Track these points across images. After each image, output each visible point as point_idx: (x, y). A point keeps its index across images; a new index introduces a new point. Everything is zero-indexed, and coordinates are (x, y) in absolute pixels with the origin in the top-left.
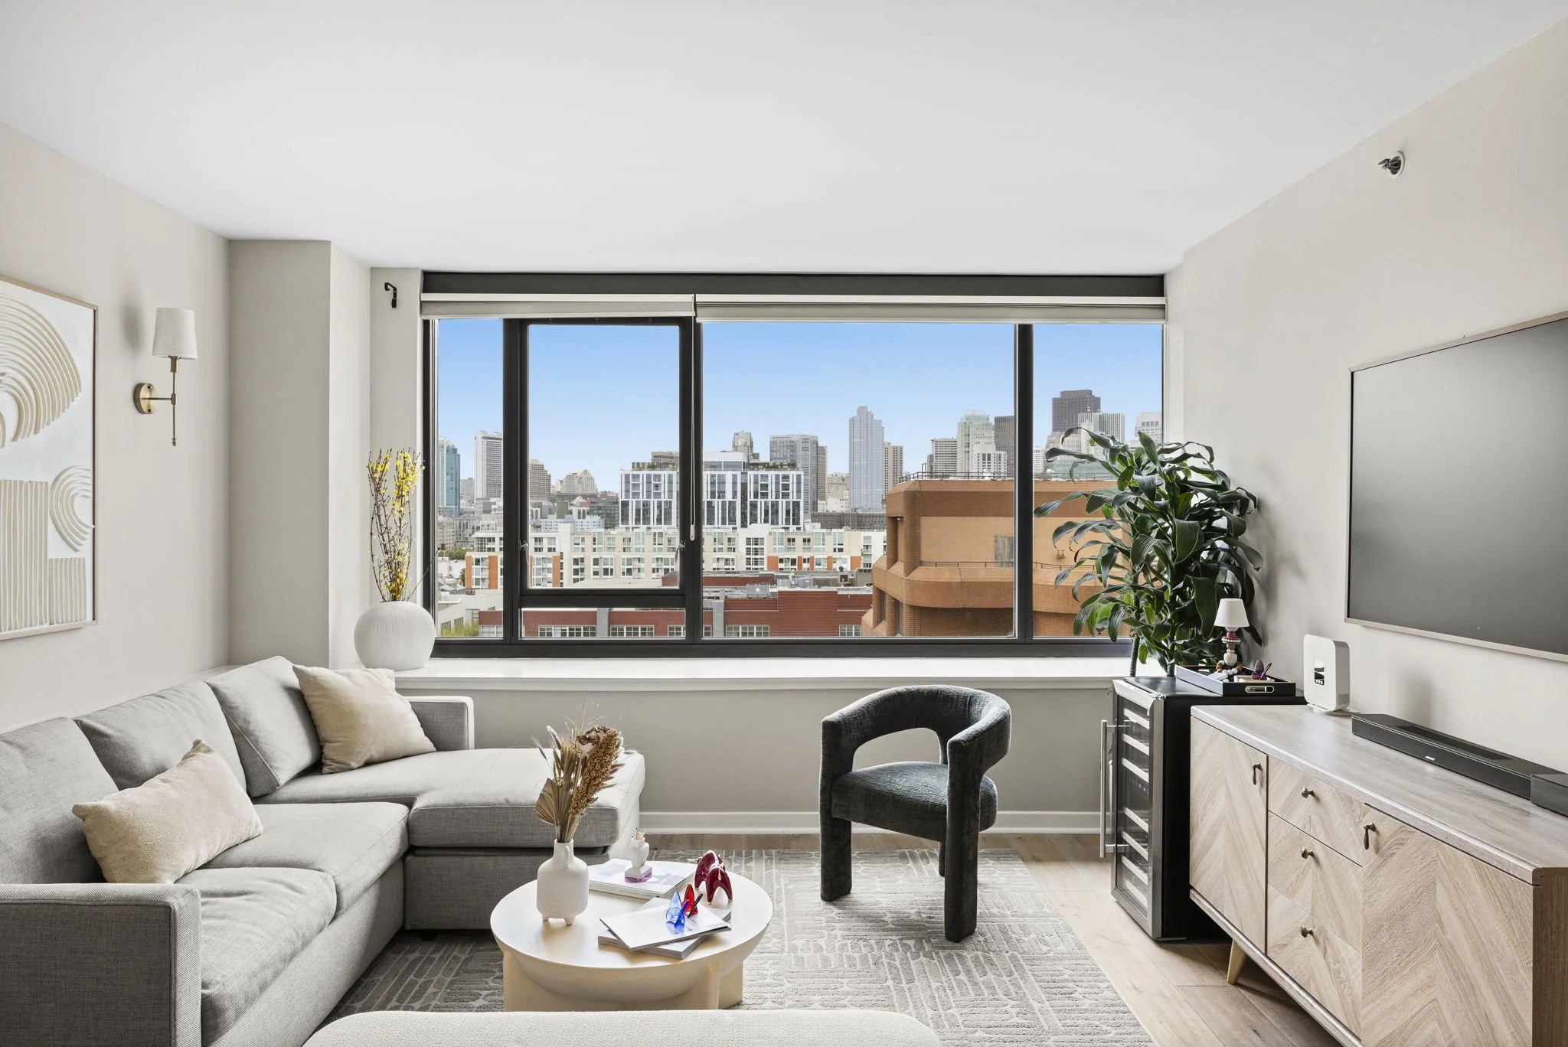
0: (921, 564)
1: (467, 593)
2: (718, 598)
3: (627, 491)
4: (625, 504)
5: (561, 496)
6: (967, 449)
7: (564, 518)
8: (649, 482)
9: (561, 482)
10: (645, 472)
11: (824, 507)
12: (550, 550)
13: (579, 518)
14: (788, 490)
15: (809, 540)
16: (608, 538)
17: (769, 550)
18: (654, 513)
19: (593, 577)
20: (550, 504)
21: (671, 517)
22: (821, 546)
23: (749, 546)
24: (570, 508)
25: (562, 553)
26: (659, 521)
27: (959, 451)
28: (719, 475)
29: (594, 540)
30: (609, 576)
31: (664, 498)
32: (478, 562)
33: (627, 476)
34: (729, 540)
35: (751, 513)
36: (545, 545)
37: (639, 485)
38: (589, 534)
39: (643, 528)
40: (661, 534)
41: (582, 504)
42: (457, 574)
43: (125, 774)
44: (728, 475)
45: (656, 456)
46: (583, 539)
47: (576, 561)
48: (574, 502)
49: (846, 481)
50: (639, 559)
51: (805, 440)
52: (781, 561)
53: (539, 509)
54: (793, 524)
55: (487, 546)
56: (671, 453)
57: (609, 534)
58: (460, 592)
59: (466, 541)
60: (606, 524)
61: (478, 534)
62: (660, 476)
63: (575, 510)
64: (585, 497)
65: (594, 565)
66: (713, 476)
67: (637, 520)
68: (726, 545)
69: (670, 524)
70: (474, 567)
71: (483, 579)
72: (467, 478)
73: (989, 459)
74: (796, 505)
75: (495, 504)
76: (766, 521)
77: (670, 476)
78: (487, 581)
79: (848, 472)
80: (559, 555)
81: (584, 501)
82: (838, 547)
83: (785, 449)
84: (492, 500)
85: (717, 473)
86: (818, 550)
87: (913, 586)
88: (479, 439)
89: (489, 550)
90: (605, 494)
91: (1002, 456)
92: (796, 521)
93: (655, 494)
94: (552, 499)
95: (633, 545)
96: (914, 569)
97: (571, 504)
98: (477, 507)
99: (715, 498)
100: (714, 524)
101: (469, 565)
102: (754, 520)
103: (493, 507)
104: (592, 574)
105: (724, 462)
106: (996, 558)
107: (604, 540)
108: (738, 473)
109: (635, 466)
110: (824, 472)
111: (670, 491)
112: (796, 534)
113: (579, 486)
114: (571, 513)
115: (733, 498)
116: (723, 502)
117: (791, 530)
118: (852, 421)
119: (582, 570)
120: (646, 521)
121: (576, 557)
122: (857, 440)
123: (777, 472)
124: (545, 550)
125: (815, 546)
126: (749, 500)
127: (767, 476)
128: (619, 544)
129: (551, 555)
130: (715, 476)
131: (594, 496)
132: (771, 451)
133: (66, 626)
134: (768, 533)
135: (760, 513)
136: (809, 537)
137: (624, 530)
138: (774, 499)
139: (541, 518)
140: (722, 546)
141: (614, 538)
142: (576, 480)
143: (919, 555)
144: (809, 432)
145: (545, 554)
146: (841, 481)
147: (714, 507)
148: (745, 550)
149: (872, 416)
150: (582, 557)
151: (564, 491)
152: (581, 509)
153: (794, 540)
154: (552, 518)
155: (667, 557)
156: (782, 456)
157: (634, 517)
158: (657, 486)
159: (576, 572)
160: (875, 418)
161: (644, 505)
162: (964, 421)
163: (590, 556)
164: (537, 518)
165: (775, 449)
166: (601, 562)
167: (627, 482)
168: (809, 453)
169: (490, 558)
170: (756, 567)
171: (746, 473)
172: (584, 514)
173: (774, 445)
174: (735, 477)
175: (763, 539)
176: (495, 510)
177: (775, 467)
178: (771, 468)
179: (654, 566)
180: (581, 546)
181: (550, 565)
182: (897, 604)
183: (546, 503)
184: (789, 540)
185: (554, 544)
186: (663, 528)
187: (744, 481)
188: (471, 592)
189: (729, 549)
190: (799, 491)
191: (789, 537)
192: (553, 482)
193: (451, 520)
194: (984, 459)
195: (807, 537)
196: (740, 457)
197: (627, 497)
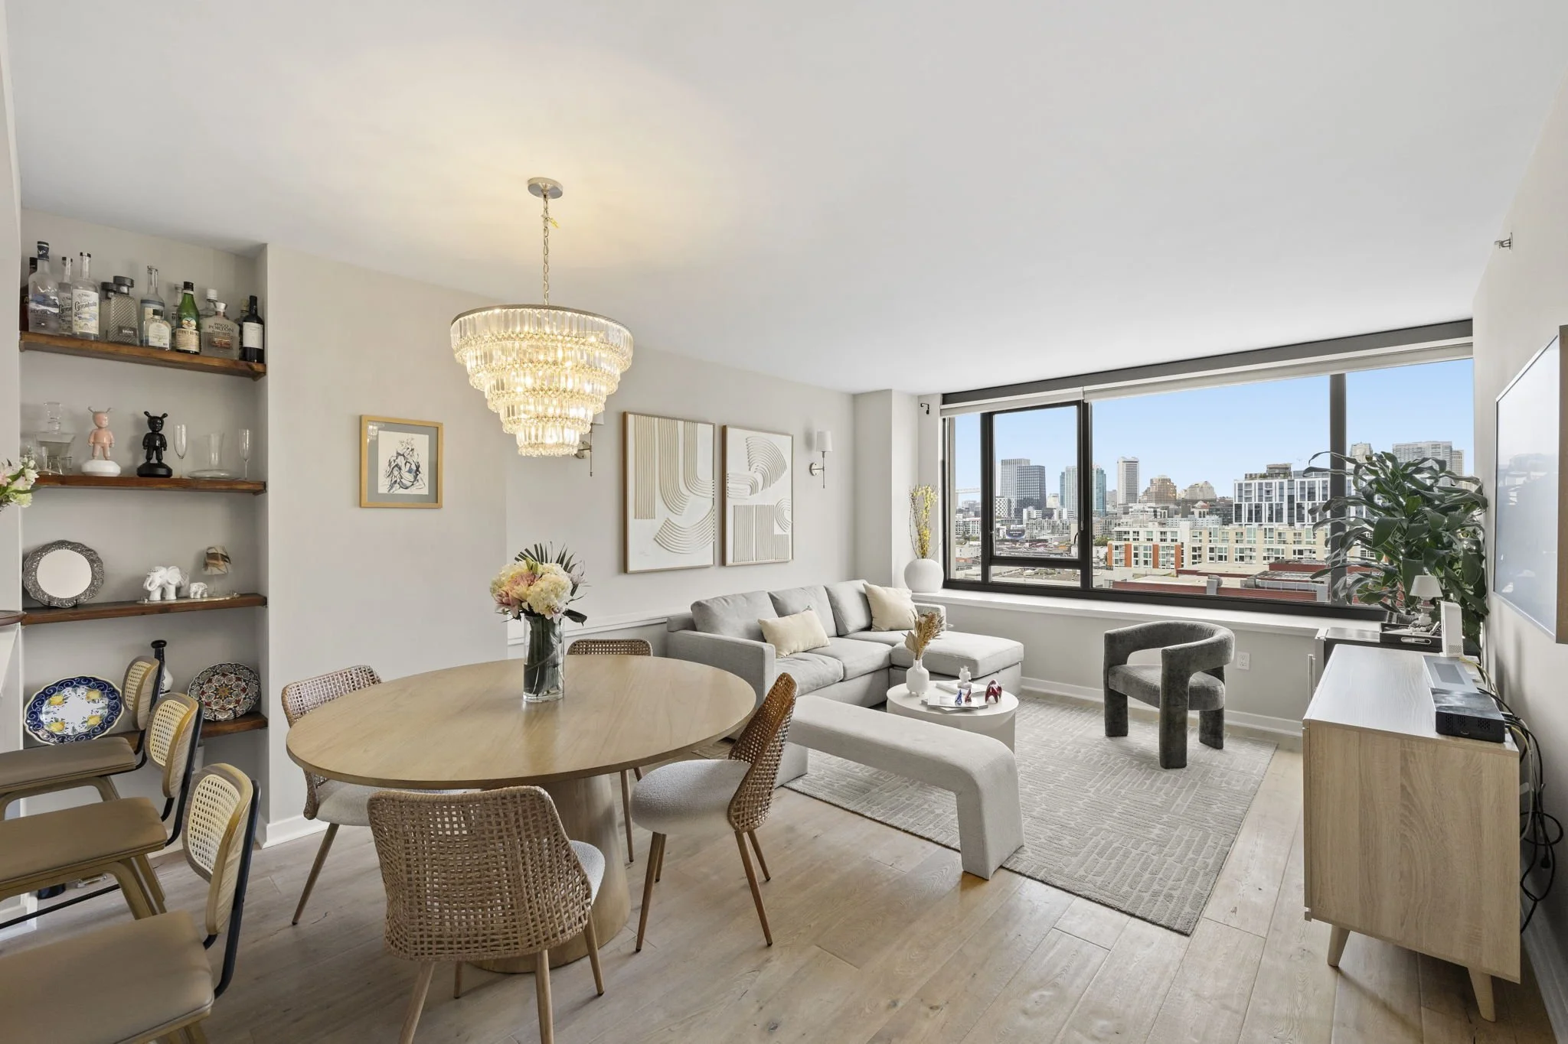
1: (1107, 569)
2: (1322, 582)
3: (1240, 496)
4: (1239, 507)
5: (1185, 501)
7: (1187, 517)
8: (1260, 489)
9: (1186, 491)
10: (1257, 481)
12: (1172, 540)
13: (1200, 517)
16: (1223, 533)
18: (1265, 514)
19: (1209, 561)
20: (1176, 507)
21: (1282, 516)
24: (1192, 510)
25: (1182, 543)
26: (1270, 519)
28: (1309, 482)
29: (1210, 533)
30: (1224, 561)
31: (1275, 501)
32: (1117, 548)
33: (1240, 485)
36: (1169, 537)
37: (1251, 491)
38: (1206, 529)
39: (1255, 525)
40: (1271, 530)
41: (1203, 507)
42: (1102, 556)
43: (781, 612)
45: (1270, 468)
46: (1200, 533)
47: (1194, 549)
48: (1196, 505)
50: (1251, 549)
51: (1436, 445)
53: (1166, 511)
55: (1124, 537)
56: (1286, 465)
57: (1224, 529)
58: (1102, 568)
59: (1110, 533)
60: (1223, 522)
61: (1118, 529)
62: (1271, 483)
63: (1196, 512)
64: (1205, 501)
65: (1210, 552)
67: (1250, 519)
69: (1282, 521)
70: (1114, 551)
71: (1121, 560)
72: (1111, 490)
75: (1131, 507)
77: (1281, 484)
78: (1124, 562)
80: (1180, 544)
81: (1205, 504)
84: (1130, 505)
88: (1121, 463)
89: (1125, 539)
90: (1223, 499)
93: (1267, 498)
94: (1178, 503)
95: (1245, 538)
97: (1193, 507)
98: (1119, 510)
101: (1110, 550)
103: (1130, 510)
104: (1208, 558)
107: (1219, 533)
109: (1248, 477)
111: (1281, 496)
113: (1201, 494)
114: (1193, 513)
119: (1200, 556)
120: (1258, 519)
121: (1194, 546)
124: (1169, 540)
128: (1232, 537)
129: (1174, 544)
130: (1305, 482)
131: (1214, 500)
133: (782, 560)
137: (1237, 527)
139: (1168, 517)
141: (1227, 533)
142: (1198, 490)
145: (1169, 543)
150: (1200, 546)
151: (1188, 498)
152: (1202, 510)
154: (1178, 518)
155: (1278, 548)
157: (1247, 516)
158: (1268, 492)
159: (1194, 557)
161: (1256, 507)
163: (1206, 546)
164: (1164, 517)
166: (1216, 550)
167: (1240, 490)
169: (1126, 545)
172: (1204, 514)
176: (1132, 512)
179: (1265, 554)
180: (1198, 538)
181: (1173, 552)
183: (1172, 506)
185: (1176, 536)
186: (1275, 525)
188: (1110, 568)
192: (1178, 492)
193: (1099, 519)
197: (1240, 500)
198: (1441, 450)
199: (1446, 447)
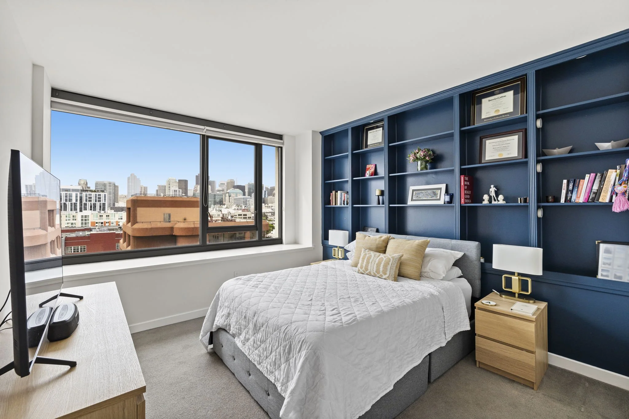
0: (137, 222)
2: (62, 237)
6: (169, 188)
11: (117, 205)
14: (101, 199)
15: (109, 216)
17: (91, 219)
22: (114, 218)
23: (82, 218)
27: (166, 189)
34: (73, 216)
35: (84, 207)
44: (74, 194)
49: (127, 197)
51: (110, 183)
52: (97, 223)
54: (103, 210)
66: (66, 194)
68: (72, 218)
73: (176, 191)
74: (104, 204)
76: (91, 210)
79: (127, 194)
82: (120, 218)
83: (102, 186)
85: (68, 193)
86: (112, 219)
87: (134, 230)
91: (180, 191)
92: (104, 209)
96: (134, 224)
99: (67, 201)
100: (66, 211)
102: (85, 209)
105: (72, 189)
106: (164, 220)
108: (78, 193)
110: (118, 194)
112: (103, 214)
115: (76, 202)
116: (71, 203)
117: (101, 213)
118: (129, 179)
122: (130, 184)
123: (96, 193)
125: (111, 218)
126: (83, 202)
127: (91, 194)
132: (95, 186)
134: (91, 214)
135: (88, 207)
136: (109, 215)
138: (94, 202)
140: (70, 219)
143: (136, 220)
144: (112, 181)
146: (125, 197)
147: (67, 205)
148: (81, 220)
149: (136, 177)
153: (102, 216)
156: (100, 188)
160: (137, 178)
162: (169, 180)
165: (97, 185)
168: (111, 187)
170: (86, 225)
171: (82, 193)
173: (97, 184)
174: (77, 195)
175: (89, 216)
177: (95, 191)
178: (93, 191)
182: (129, 236)
184: (100, 216)
187: (81, 196)
189: (73, 220)
190: (105, 200)
191: (100, 215)
194: (175, 191)
195: (107, 215)
196: (80, 188)
198: (112, 185)
199: (113, 184)
